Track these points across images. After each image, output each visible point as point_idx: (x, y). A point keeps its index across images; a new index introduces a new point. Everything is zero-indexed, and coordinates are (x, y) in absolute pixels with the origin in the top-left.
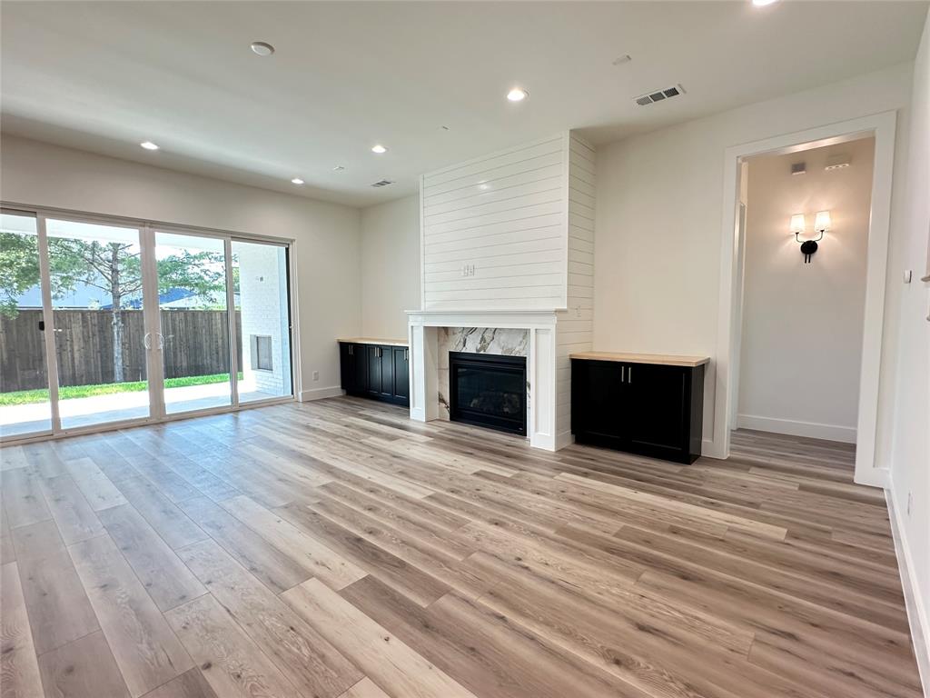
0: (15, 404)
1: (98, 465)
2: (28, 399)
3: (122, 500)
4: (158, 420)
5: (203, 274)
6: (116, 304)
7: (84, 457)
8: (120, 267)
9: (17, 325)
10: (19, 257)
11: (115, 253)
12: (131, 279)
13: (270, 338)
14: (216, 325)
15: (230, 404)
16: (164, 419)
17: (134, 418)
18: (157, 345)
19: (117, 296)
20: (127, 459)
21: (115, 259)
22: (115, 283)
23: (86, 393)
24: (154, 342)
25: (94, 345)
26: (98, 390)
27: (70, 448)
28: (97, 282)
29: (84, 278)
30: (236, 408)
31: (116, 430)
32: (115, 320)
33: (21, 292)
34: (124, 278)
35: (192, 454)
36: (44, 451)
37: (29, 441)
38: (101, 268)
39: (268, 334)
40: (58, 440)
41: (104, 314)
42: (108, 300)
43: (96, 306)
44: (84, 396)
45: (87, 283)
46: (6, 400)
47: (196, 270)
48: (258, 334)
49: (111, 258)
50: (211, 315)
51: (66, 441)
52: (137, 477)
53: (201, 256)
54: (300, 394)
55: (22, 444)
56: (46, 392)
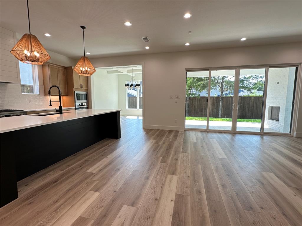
0: (198, 120)
1: (218, 142)
2: (200, 119)
3: (225, 157)
4: (234, 132)
5: (249, 84)
6: (222, 95)
7: (214, 139)
8: (224, 84)
9: (199, 101)
10: (201, 83)
11: (223, 80)
12: (226, 87)
13: (279, 108)
14: (251, 101)
15: (260, 131)
16: (235, 132)
17: (225, 130)
18: (236, 108)
19: (222, 92)
20: (225, 143)
21: (223, 81)
22: (222, 89)
23: (213, 120)
24: (235, 107)
25: (215, 106)
26: (216, 119)
27: (210, 135)
28: (217, 89)
29: (214, 88)
30: (262, 134)
31: (221, 133)
32: (221, 100)
33: (201, 92)
34: (224, 87)
35: (246, 148)
36: (204, 134)
37: (202, 131)
38: (219, 84)
39: (279, 106)
40: (208, 132)
41: (218, 97)
42: (220, 94)
43: (216, 96)
44: (212, 121)
45: (215, 89)
46: (196, 119)
47: (248, 82)
48: (273, 105)
49: (222, 82)
50: (250, 98)
51: (209, 133)
52: (229, 150)
53: (249, 78)
54: (295, 133)
55: (200, 131)
56: (206, 118)
